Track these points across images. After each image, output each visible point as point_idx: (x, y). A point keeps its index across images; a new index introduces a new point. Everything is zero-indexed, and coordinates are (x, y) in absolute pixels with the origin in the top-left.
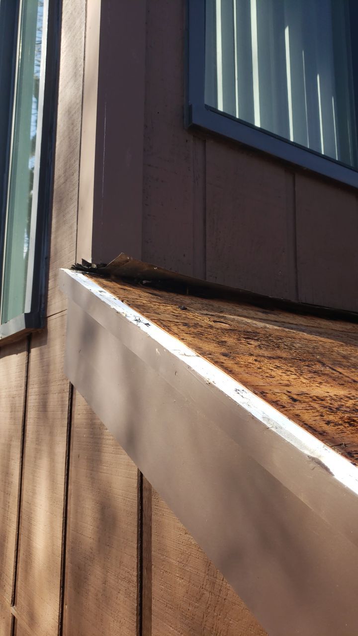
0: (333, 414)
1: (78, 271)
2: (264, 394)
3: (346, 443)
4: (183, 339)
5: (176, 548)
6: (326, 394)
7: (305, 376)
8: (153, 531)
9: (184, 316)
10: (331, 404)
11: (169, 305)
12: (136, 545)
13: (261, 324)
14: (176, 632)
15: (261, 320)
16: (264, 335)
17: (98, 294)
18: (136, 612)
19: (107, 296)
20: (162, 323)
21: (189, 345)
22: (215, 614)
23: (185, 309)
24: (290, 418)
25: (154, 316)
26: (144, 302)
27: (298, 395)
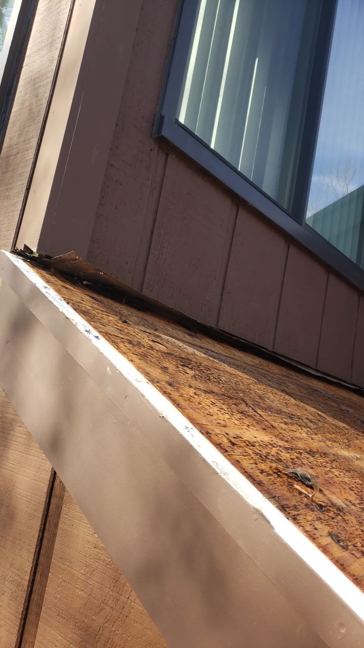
0: (263, 462)
1: (19, 257)
2: (209, 435)
3: (279, 495)
4: (132, 360)
5: (80, 560)
6: (255, 440)
7: (235, 416)
8: (58, 539)
9: (126, 331)
10: (260, 451)
11: (111, 315)
12: (34, 550)
13: (190, 350)
14: (65, 641)
15: (190, 344)
16: (196, 363)
17: (43, 291)
18: (20, 616)
19: (52, 294)
20: (109, 338)
21: (139, 368)
22: (113, 629)
23: (125, 322)
24: (232, 464)
25: (101, 328)
26: (89, 308)
27: (234, 438)
